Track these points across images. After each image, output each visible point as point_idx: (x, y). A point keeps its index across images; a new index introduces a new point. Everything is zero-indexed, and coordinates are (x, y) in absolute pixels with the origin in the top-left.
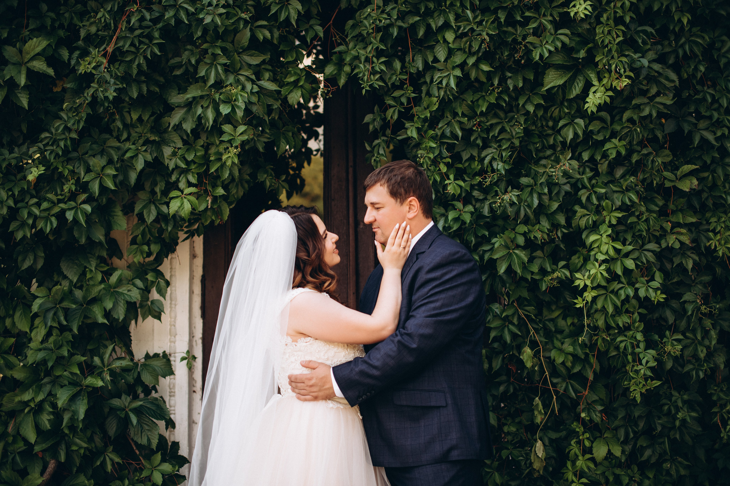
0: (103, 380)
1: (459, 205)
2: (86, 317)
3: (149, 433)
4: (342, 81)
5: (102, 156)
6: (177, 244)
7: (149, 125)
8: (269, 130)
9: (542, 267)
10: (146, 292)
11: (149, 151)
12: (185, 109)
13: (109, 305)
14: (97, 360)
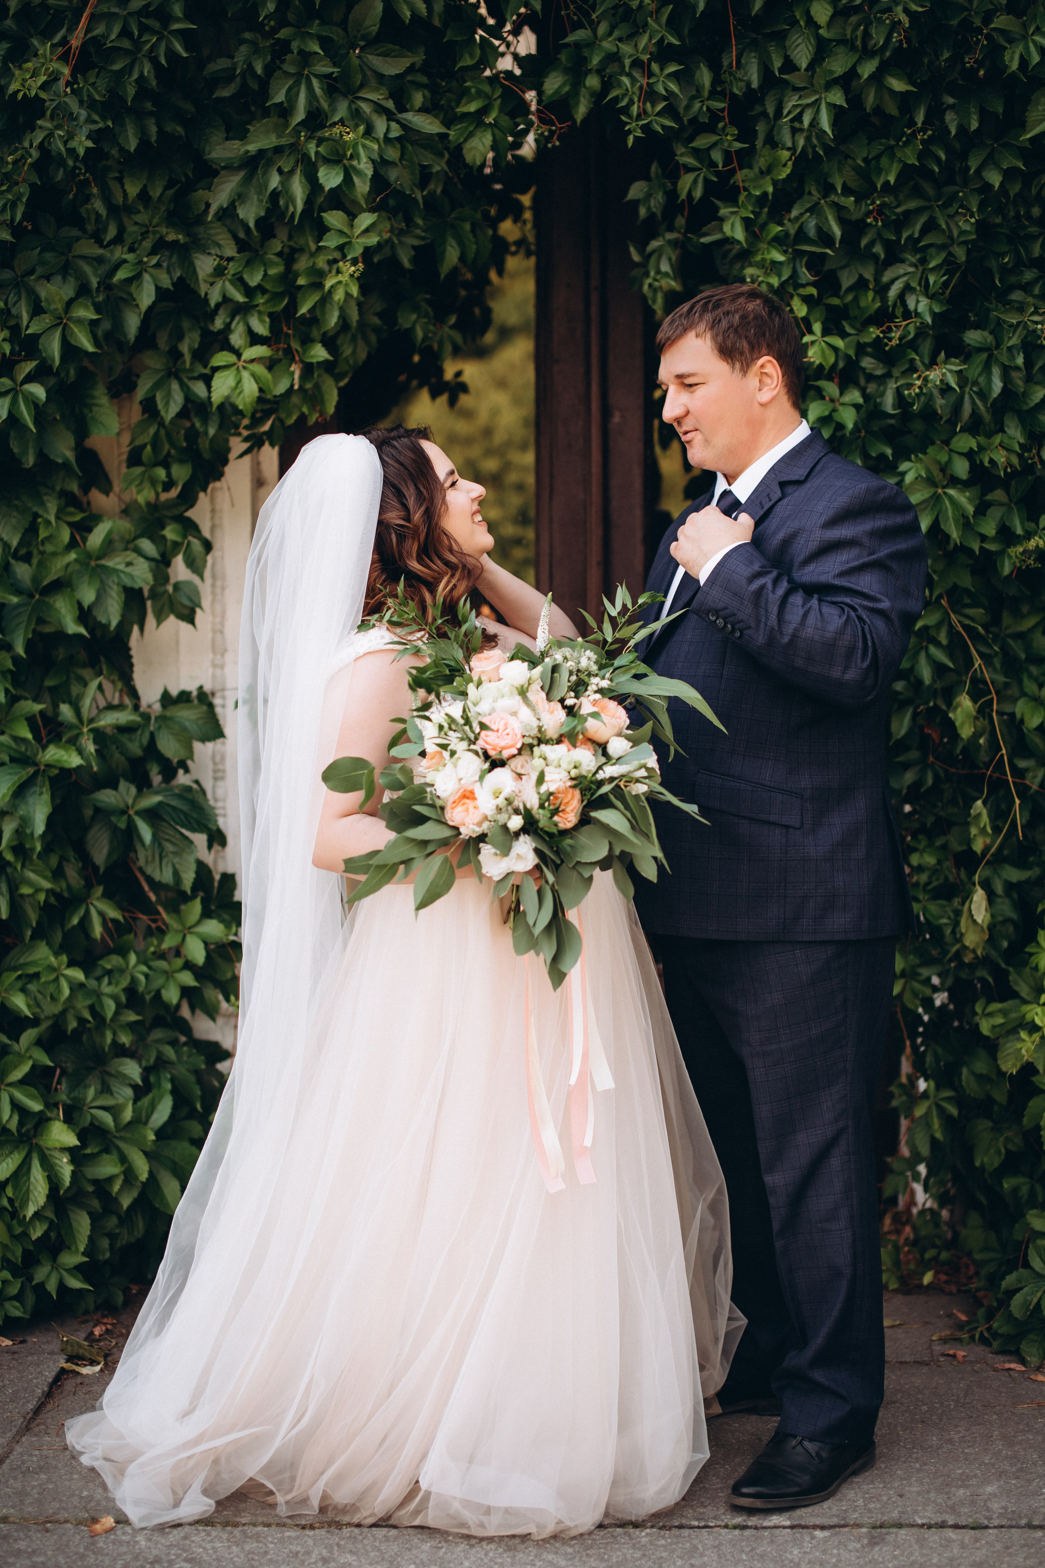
0: (80, 752)
1: (831, 388)
2: (41, 621)
3: (176, 860)
4: (581, 110)
5: (64, 278)
6: (225, 462)
7: (163, 208)
8: (423, 219)
9: (1004, 524)
10: (162, 566)
11: (165, 264)
12: (242, 174)
13: (88, 596)
14: (66, 710)
